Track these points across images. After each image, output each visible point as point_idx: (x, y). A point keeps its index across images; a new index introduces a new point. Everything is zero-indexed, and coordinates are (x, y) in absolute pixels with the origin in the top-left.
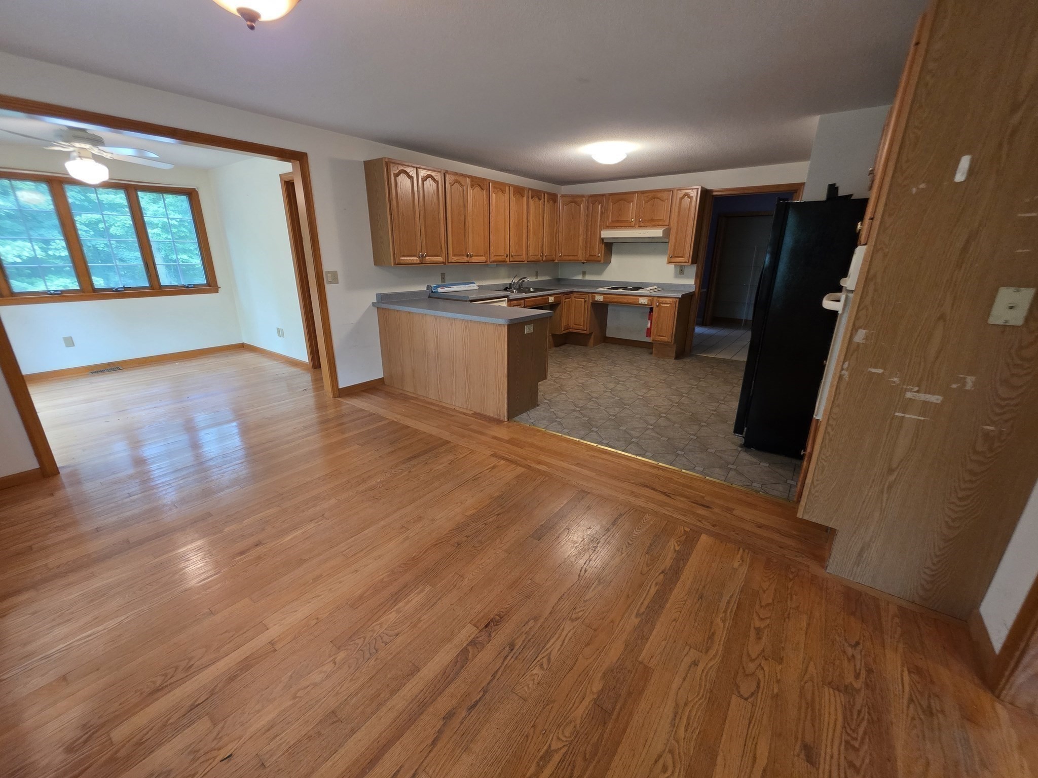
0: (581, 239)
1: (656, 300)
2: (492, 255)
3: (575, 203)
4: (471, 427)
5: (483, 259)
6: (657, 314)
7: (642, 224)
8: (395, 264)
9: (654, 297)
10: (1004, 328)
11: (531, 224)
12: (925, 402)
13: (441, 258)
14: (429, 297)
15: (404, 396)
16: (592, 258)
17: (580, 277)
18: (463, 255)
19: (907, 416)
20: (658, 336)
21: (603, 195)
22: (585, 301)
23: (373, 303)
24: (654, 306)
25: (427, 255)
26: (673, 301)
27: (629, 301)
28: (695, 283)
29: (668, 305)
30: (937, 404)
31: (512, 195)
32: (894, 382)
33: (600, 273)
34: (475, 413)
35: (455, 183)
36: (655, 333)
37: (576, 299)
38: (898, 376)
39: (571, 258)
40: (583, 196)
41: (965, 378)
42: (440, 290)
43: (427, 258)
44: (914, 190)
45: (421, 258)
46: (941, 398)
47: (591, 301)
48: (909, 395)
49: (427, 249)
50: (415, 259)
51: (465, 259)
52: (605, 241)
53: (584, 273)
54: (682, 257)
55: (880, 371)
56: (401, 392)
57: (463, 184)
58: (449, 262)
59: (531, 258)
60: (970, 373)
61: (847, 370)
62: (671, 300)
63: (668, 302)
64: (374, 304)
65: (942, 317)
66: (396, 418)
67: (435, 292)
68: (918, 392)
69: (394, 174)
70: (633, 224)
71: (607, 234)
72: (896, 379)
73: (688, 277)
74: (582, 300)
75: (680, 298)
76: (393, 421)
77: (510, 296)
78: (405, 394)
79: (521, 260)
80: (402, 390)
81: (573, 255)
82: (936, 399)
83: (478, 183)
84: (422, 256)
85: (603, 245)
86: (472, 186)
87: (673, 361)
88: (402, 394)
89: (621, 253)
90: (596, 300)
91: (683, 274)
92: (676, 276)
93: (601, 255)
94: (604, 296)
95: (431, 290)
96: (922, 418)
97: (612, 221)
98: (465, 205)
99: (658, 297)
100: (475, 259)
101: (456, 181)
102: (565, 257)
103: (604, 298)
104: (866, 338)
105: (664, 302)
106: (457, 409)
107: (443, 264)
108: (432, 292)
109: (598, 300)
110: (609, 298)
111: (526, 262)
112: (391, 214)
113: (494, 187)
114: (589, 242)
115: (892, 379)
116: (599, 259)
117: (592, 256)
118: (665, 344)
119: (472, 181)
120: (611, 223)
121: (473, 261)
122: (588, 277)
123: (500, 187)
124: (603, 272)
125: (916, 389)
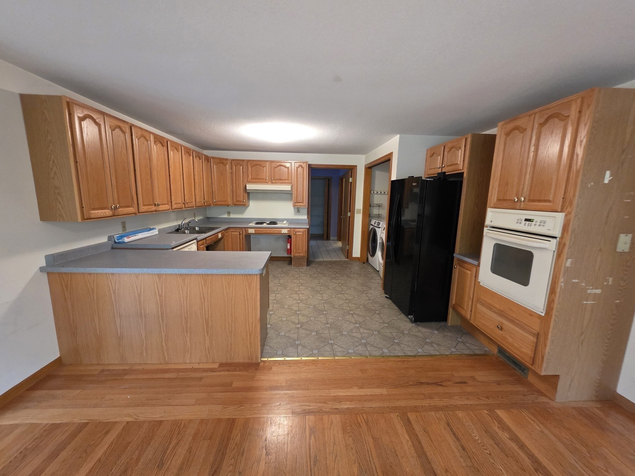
0: (229, 189)
1: (293, 230)
2: (173, 203)
3: (223, 163)
4: (234, 385)
5: (167, 207)
6: (295, 239)
7: (274, 182)
8: (83, 219)
9: (291, 228)
10: (622, 253)
11: (196, 177)
12: (595, 294)
13: (132, 208)
14: (113, 248)
15: (108, 373)
16: (238, 203)
17: (226, 216)
18: (151, 205)
19: (588, 302)
20: (297, 253)
21: (243, 160)
22: (240, 234)
23: (40, 268)
24: (292, 234)
25: (120, 207)
26: (304, 230)
27: (275, 232)
28: (308, 218)
29: (301, 233)
30: (599, 294)
31: (183, 154)
32: (583, 286)
33: (242, 213)
34: (221, 365)
35: (141, 137)
36: (295, 251)
37: (232, 233)
38: (584, 282)
39: (223, 203)
40: (227, 159)
41: (609, 279)
42: (126, 240)
43: (120, 209)
44: (589, 185)
45: (113, 211)
46: (600, 290)
47: (244, 234)
48: (589, 291)
49: (118, 200)
50: (108, 212)
51: (153, 208)
52: (248, 191)
53: (229, 213)
54: (302, 203)
55: (577, 281)
56: (100, 368)
57: (148, 139)
58: (140, 212)
59: (198, 204)
60: (610, 276)
61: (563, 282)
62: (303, 230)
63: (301, 231)
64: (42, 269)
65: (600, 250)
66: (129, 415)
67: (119, 243)
68: (592, 289)
69: (79, 117)
70: (267, 181)
71: (250, 187)
72: (583, 284)
73: (303, 215)
74: (238, 233)
75: (308, 228)
76: (128, 422)
77: (198, 238)
78: (109, 370)
79: (192, 206)
80: (99, 364)
81: (224, 201)
82: (598, 291)
83: (159, 140)
84: (116, 207)
85: (247, 194)
86: (155, 142)
87: (305, 268)
88: (103, 371)
89: (256, 199)
90: (249, 232)
91: (300, 213)
92: (295, 214)
93: (245, 201)
94: (255, 230)
95: (113, 241)
96: (594, 302)
97: (252, 178)
98: (150, 159)
99: (294, 228)
100: (161, 208)
101: (143, 136)
102: (218, 202)
103: (255, 231)
104: (571, 264)
105: (299, 231)
106: (196, 367)
107: (134, 215)
108: (115, 242)
109: (251, 232)
110: (259, 231)
111: (195, 207)
112: (76, 162)
113: (171, 146)
114: (235, 192)
115: (582, 284)
116: (244, 203)
117: (239, 201)
118: (301, 258)
119: (155, 138)
120: (251, 179)
121: (160, 209)
122: (232, 216)
123: (176, 147)
124: (244, 212)
125: (591, 287)
